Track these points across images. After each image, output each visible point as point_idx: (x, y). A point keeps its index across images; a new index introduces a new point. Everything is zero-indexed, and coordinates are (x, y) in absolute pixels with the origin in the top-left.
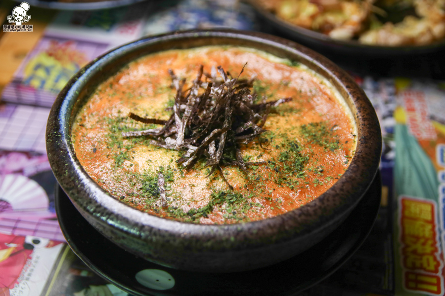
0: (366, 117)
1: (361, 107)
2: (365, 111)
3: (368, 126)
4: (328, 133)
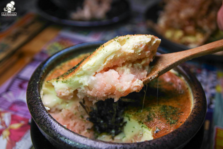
0: (197, 112)
1: (197, 106)
2: (199, 109)
3: (194, 117)
4: (176, 114)
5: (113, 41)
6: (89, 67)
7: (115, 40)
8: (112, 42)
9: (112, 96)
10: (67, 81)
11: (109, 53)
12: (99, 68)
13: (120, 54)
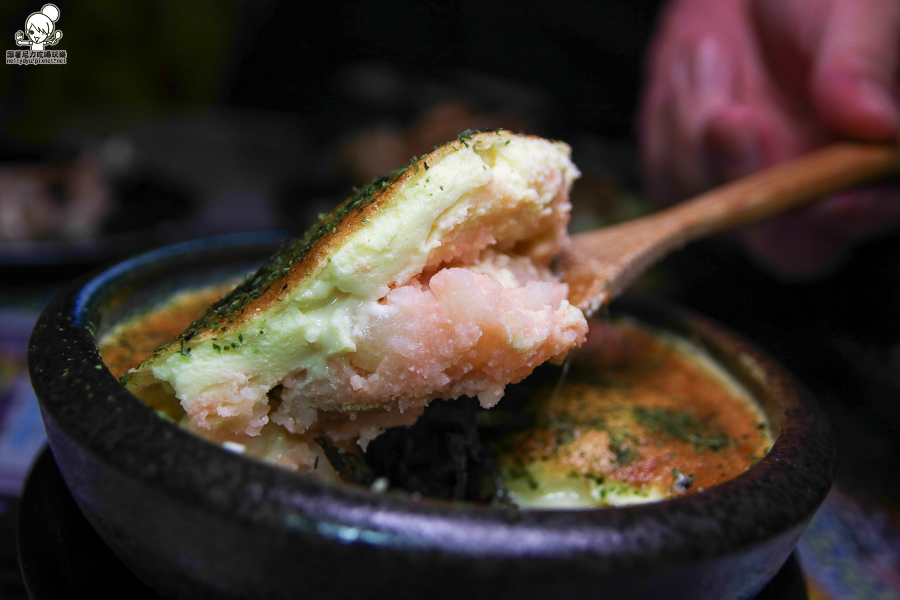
5: (460, 148)
6: (364, 260)
7: (467, 146)
8: (456, 150)
9: (471, 382)
10: (241, 339)
11: (450, 197)
12: (407, 263)
13: (489, 205)
